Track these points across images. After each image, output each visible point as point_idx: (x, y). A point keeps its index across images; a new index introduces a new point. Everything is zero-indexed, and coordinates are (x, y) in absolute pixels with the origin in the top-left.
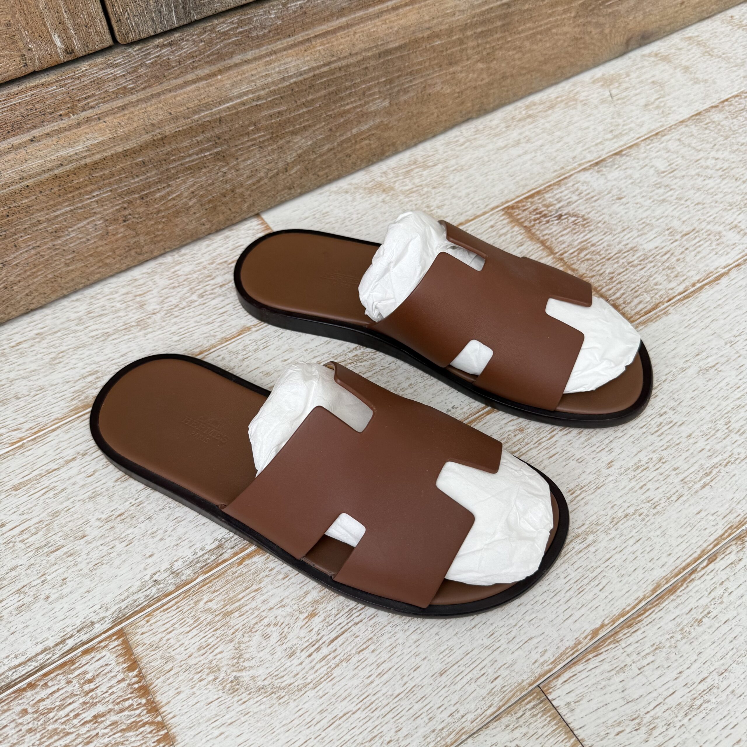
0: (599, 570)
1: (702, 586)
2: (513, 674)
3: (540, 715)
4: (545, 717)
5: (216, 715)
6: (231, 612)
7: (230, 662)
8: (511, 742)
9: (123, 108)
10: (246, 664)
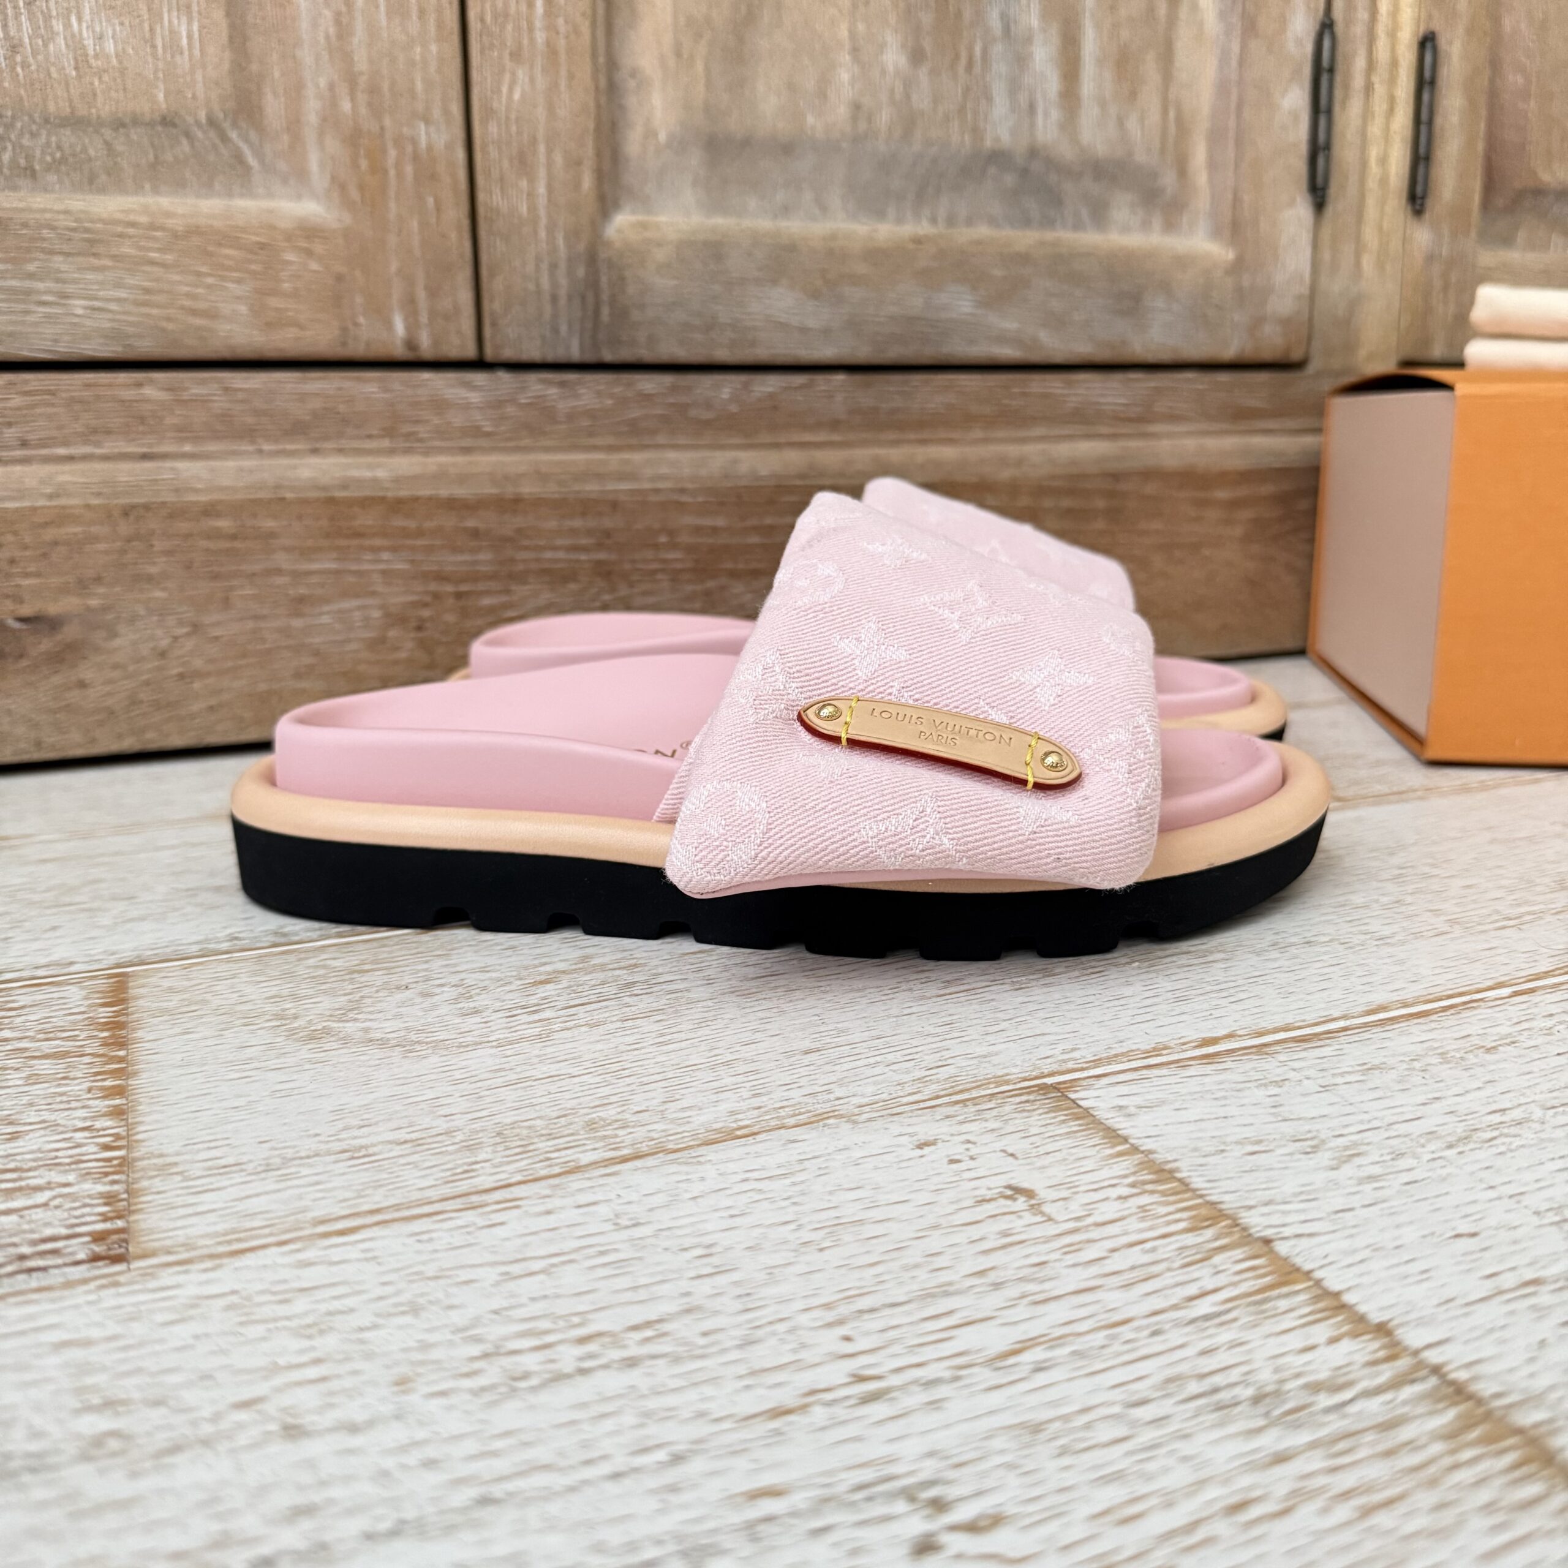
0: (1233, 984)
1: (1498, 1015)
2: (986, 1065)
3: (1041, 1111)
4: (1053, 1115)
5: (251, 1059)
6: (368, 971)
7: (328, 1013)
8: (952, 1135)
10: (359, 1016)
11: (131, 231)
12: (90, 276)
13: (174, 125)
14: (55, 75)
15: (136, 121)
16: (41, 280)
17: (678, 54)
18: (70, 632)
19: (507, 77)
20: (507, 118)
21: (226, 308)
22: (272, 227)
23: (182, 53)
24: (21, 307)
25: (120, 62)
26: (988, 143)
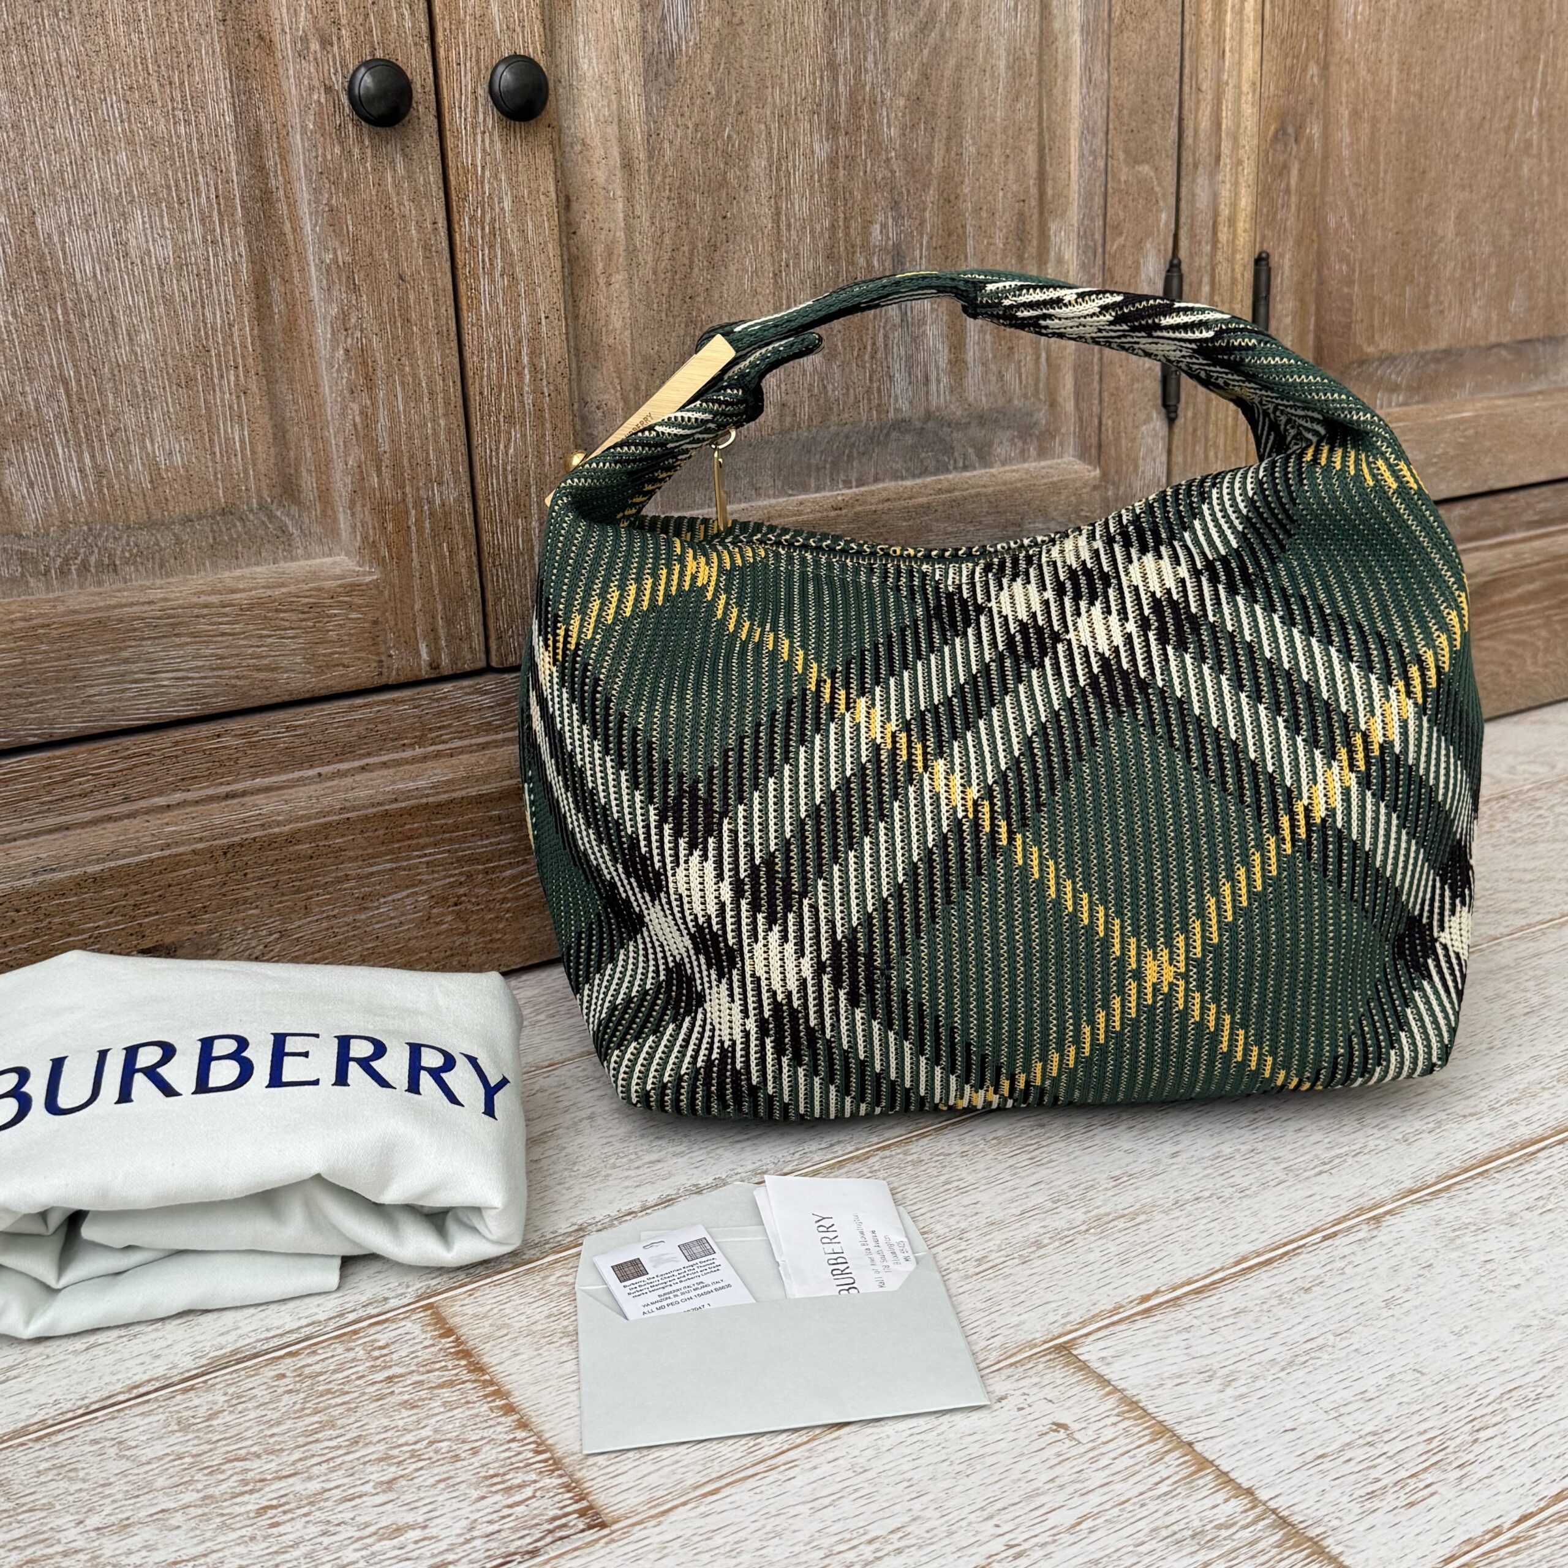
0: (1153, 1245)
1: (1314, 1259)
2: (1020, 1333)
3: (1059, 1366)
4: (1067, 1368)
5: (572, 1373)
8: (1015, 1390)
9: (484, 746)
12: (173, 653)
13: (231, 513)
14: (134, 490)
15: (200, 515)
16: (135, 662)
19: (504, 436)
20: (505, 470)
21: (284, 662)
23: (236, 456)
24: (120, 687)
25: (187, 471)
26: (891, 415)
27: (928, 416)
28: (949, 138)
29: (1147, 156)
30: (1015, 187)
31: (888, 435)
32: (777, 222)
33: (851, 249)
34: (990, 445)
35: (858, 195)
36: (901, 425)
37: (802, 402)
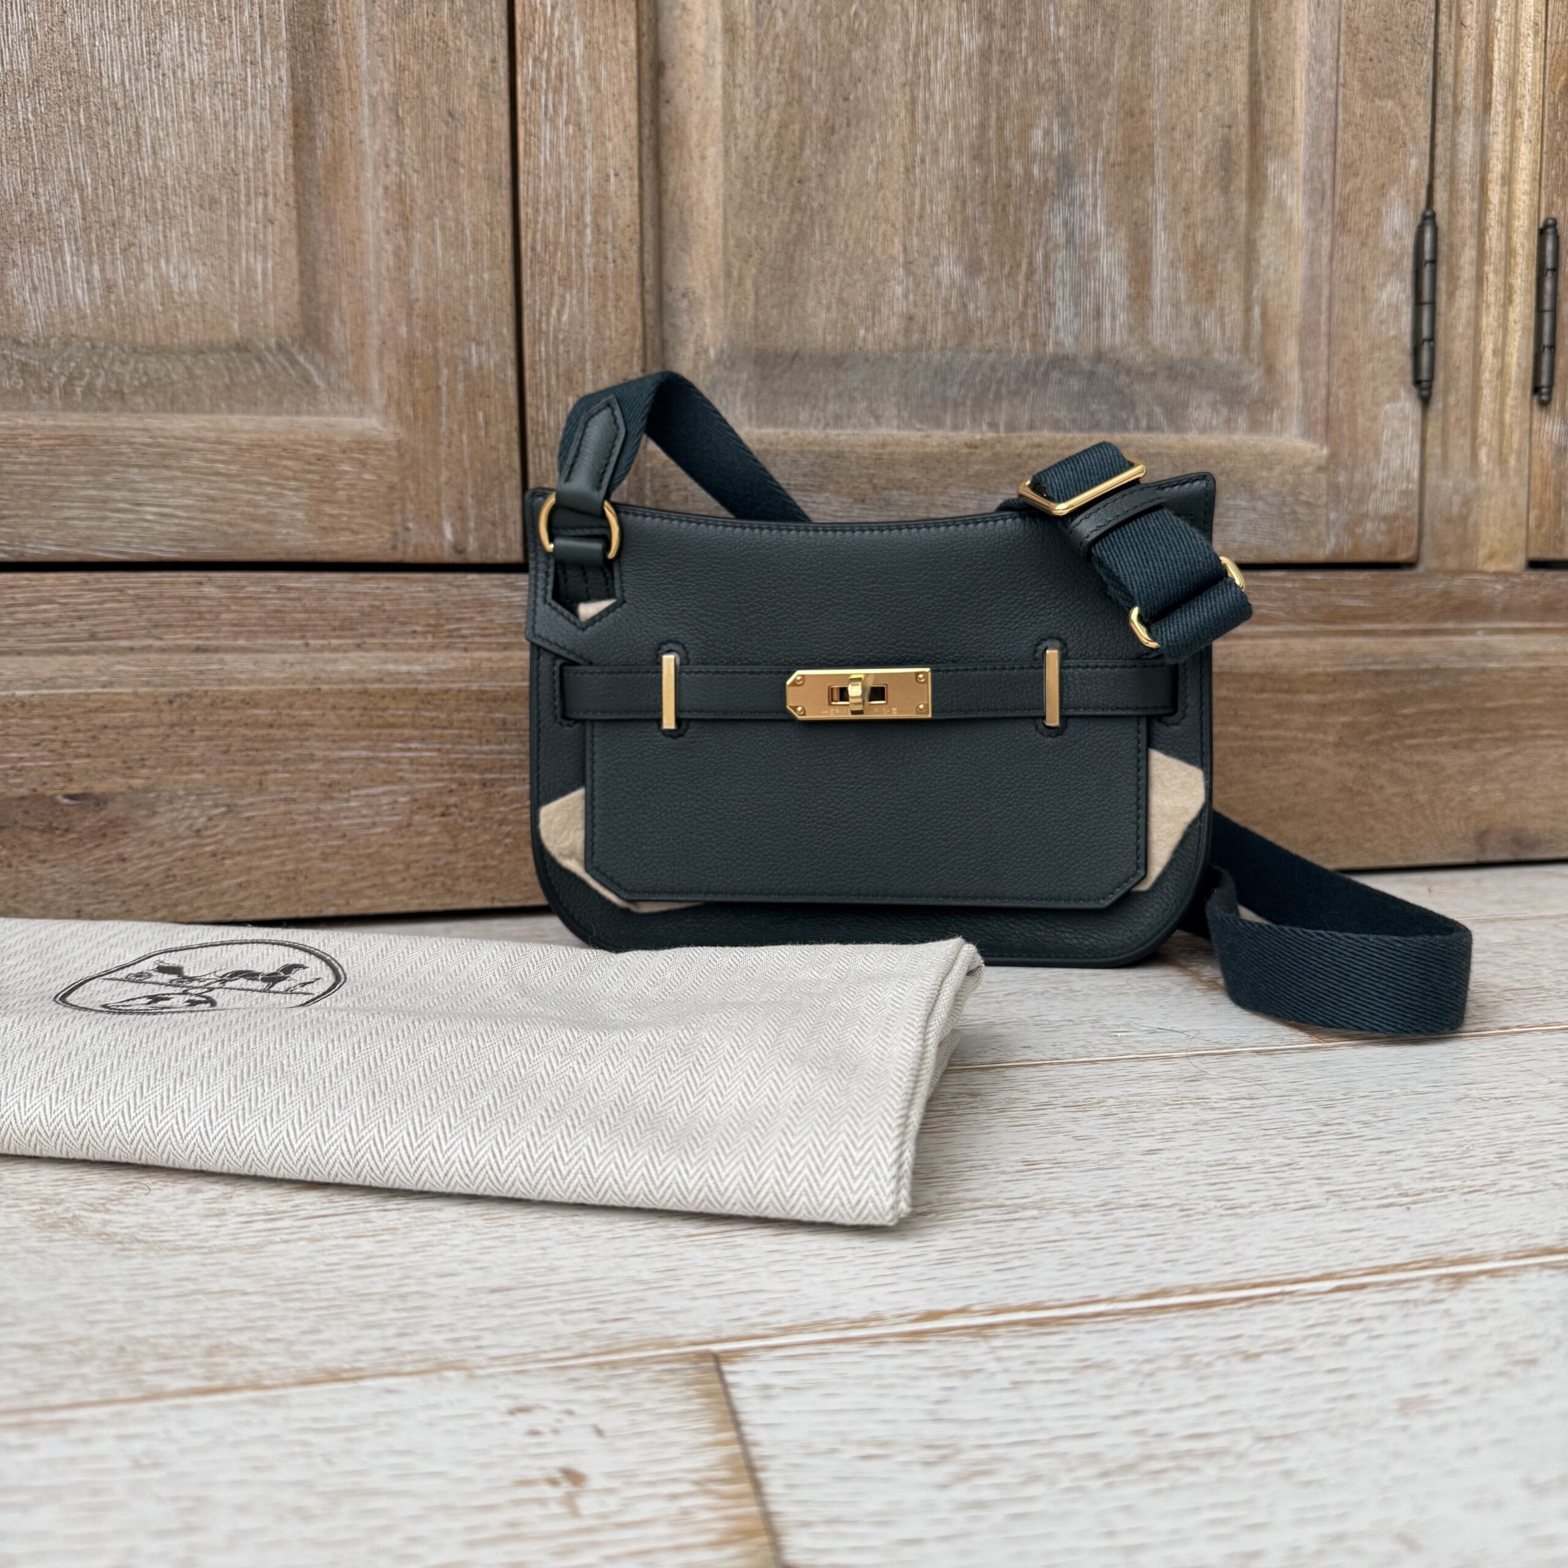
0: (1016, 1249)
1: (1295, 1314)
2: (668, 1322)
3: (675, 1383)
4: (685, 1388)
7: (90, 1201)
8: (558, 1402)
10: (116, 1208)
11: (200, 445)
12: (160, 486)
13: (247, 350)
14: (143, 311)
15: (213, 348)
16: (118, 490)
17: (728, 275)
18: (115, 809)
19: (557, 300)
20: (556, 338)
21: (284, 515)
22: (329, 441)
23: (256, 288)
24: (99, 514)
25: (202, 298)
26: (1050, 348)
27: (1099, 356)
28: (1133, 46)
29: (1392, 90)
30: (1218, 110)
31: (1046, 373)
32: (912, 113)
33: (1005, 153)
34: (1185, 405)
35: (1015, 95)
36: (1062, 362)
37: (934, 319)
